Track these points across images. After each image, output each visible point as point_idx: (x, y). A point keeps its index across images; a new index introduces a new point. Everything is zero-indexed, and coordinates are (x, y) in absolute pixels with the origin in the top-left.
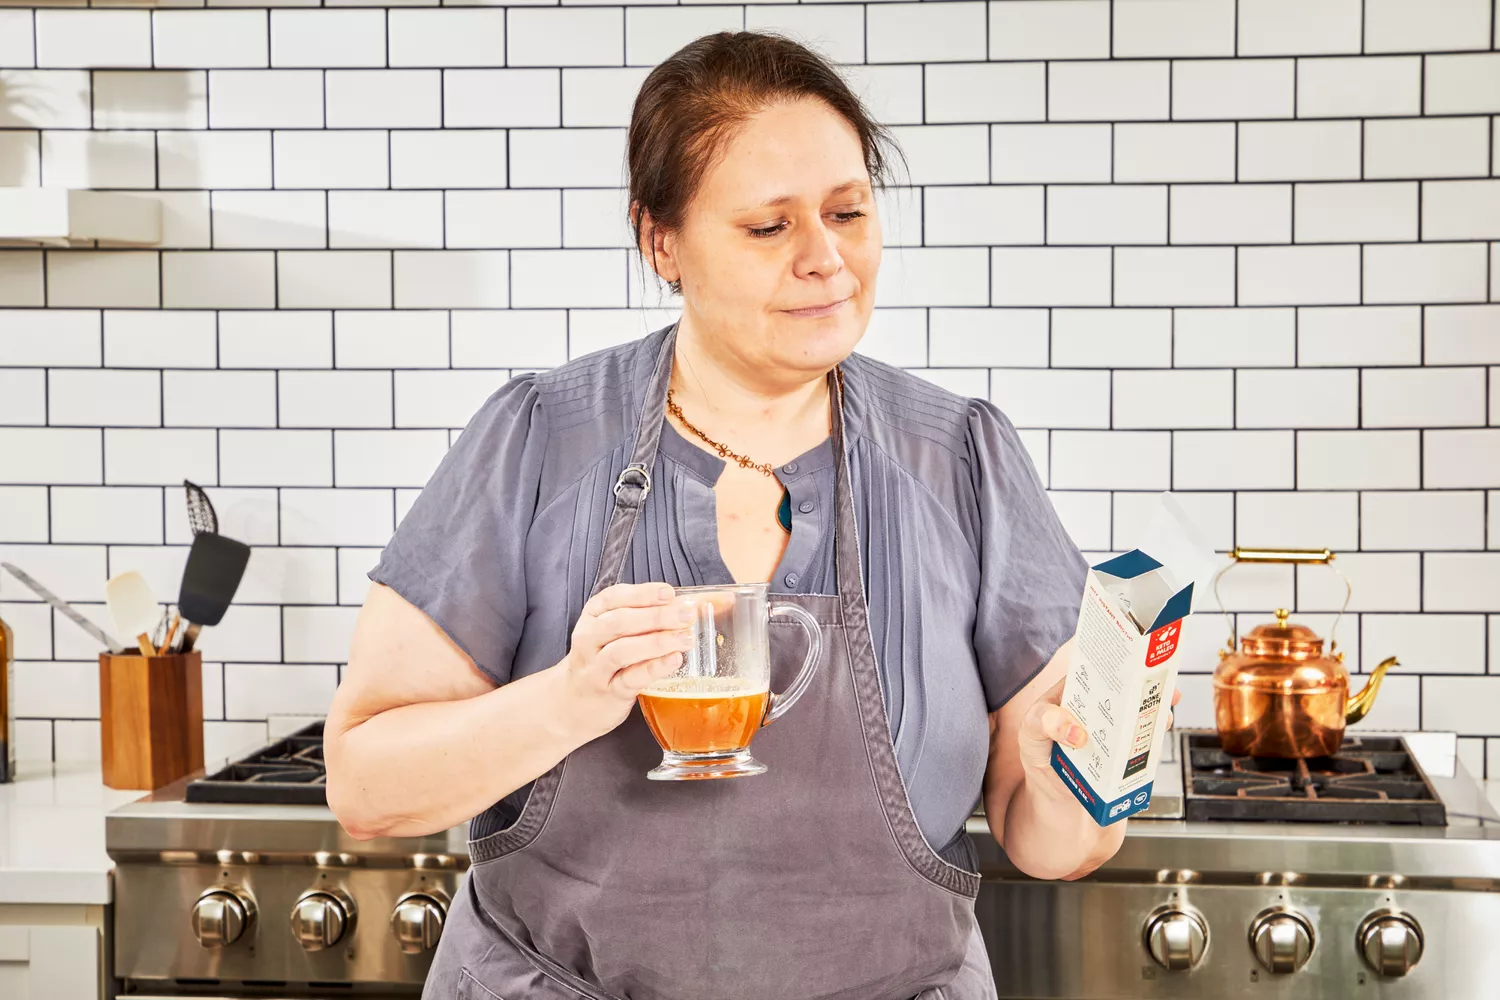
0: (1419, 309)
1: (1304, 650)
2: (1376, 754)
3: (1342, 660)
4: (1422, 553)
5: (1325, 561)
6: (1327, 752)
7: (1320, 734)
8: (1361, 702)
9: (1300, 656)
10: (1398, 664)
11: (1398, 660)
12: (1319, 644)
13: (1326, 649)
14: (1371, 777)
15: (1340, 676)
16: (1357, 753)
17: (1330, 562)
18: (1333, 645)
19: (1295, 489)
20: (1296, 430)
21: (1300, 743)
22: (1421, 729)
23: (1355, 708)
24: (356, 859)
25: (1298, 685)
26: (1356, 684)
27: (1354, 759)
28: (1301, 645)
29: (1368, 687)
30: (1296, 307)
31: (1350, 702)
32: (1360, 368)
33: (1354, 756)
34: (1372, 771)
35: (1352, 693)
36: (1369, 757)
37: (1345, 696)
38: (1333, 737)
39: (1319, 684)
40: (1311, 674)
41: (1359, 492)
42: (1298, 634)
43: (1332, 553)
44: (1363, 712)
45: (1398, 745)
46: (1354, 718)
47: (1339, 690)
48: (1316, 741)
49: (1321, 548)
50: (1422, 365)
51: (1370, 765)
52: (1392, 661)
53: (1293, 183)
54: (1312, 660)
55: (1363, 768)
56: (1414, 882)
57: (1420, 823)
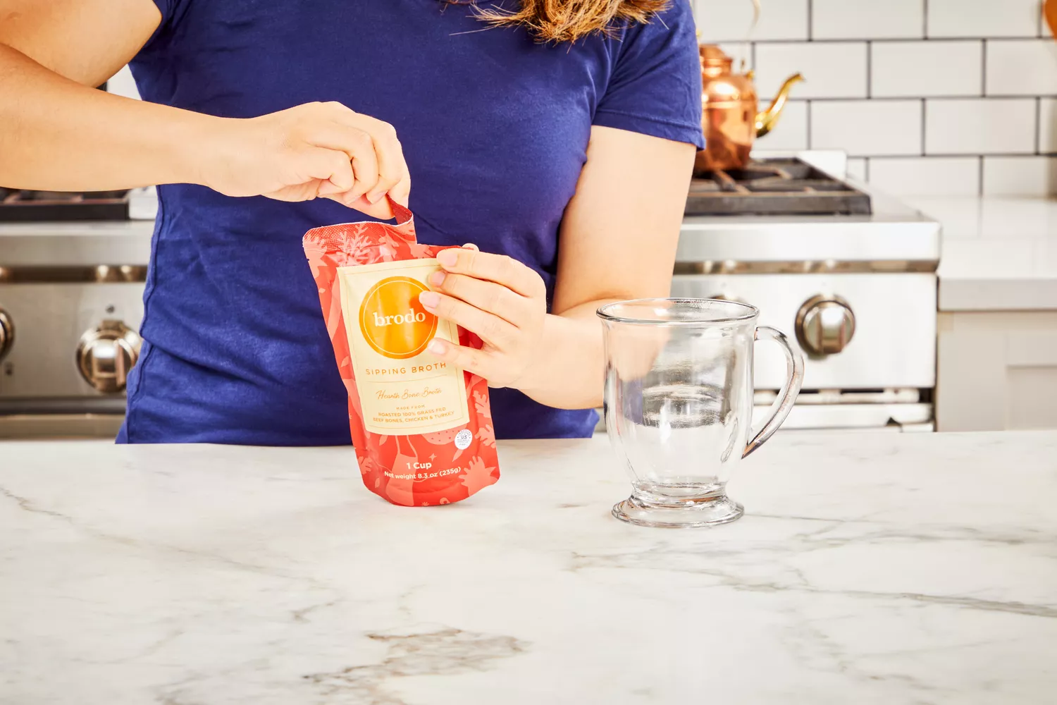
1: (717, 66)
2: (783, 166)
3: (751, 76)
6: (738, 164)
7: (733, 149)
8: (769, 119)
9: (713, 72)
11: (804, 75)
12: (728, 62)
13: (736, 68)
14: (791, 181)
15: (751, 92)
16: (767, 166)
18: (743, 63)
21: (716, 156)
22: (809, 147)
23: (763, 123)
25: (712, 99)
27: (766, 169)
28: (714, 61)
31: (760, 117)
36: (780, 169)
37: (754, 113)
38: (743, 151)
39: (731, 99)
40: (723, 89)
42: (710, 53)
44: (770, 126)
45: (796, 161)
46: (762, 133)
48: (729, 153)
51: (782, 172)
52: (796, 77)
54: (724, 76)
56: (845, 267)
57: (847, 213)
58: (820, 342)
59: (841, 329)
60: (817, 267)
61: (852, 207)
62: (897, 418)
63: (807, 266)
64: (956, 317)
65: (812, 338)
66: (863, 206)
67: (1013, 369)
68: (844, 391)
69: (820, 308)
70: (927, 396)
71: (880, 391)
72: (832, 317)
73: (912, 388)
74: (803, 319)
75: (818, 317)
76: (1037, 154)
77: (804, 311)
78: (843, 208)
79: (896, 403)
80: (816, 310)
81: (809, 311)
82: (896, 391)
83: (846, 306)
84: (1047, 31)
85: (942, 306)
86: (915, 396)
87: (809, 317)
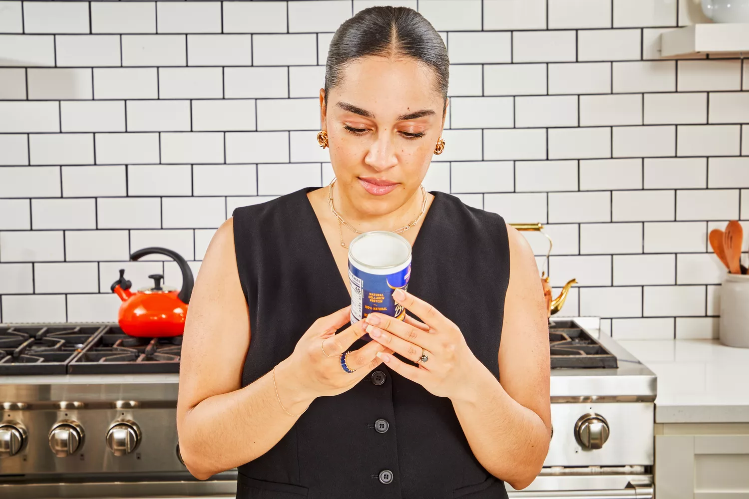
0: (577, 97)
2: (566, 330)
3: (548, 281)
4: (579, 224)
5: (538, 229)
8: (558, 303)
10: (577, 283)
11: (577, 281)
14: (570, 343)
15: (548, 290)
16: (555, 330)
17: (541, 230)
18: (543, 274)
19: (514, 192)
20: (515, 161)
22: (579, 316)
23: (555, 306)
24: (26, 405)
26: (555, 293)
27: (554, 333)
29: (562, 294)
30: (514, 96)
31: (553, 303)
32: (547, 128)
33: (554, 331)
34: (569, 340)
35: (553, 299)
36: (563, 331)
37: (550, 301)
41: (547, 193)
43: (542, 224)
44: (559, 308)
45: (573, 325)
46: (554, 311)
47: (547, 296)
49: (536, 222)
50: (579, 127)
51: (565, 335)
52: (573, 280)
53: (512, 31)
55: (563, 338)
56: (602, 399)
57: (604, 367)
58: (589, 441)
59: (601, 433)
60: (587, 399)
61: (606, 364)
62: (633, 483)
63: (582, 398)
64: (664, 425)
65: (585, 440)
66: (613, 364)
67: (698, 456)
68: (602, 467)
69: (589, 423)
70: (649, 470)
71: (624, 466)
72: (596, 427)
73: (641, 466)
74: (580, 428)
75: (588, 427)
76: (706, 316)
77: (580, 423)
78: (601, 364)
79: (632, 473)
80: (587, 424)
81: (582, 424)
82: (631, 466)
83: (603, 421)
84: (710, 249)
85: (657, 421)
86: (642, 469)
87: (583, 427)
